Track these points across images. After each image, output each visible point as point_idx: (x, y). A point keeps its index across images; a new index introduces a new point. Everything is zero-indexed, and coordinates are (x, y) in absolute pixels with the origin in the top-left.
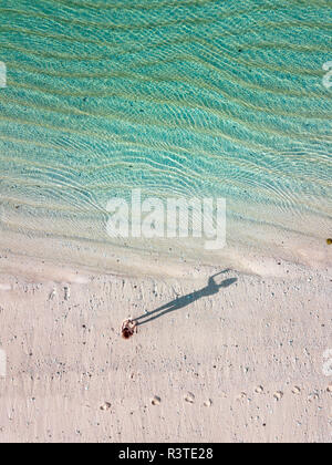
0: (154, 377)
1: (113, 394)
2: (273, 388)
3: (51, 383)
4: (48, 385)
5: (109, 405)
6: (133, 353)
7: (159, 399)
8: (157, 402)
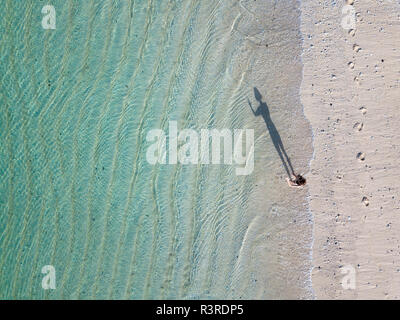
0: (340, 159)
1: (355, 195)
2: (350, 53)
3: (345, 249)
4: (346, 252)
5: (364, 198)
6: (319, 177)
7: (360, 154)
8: (362, 156)
